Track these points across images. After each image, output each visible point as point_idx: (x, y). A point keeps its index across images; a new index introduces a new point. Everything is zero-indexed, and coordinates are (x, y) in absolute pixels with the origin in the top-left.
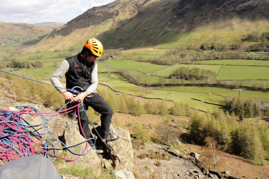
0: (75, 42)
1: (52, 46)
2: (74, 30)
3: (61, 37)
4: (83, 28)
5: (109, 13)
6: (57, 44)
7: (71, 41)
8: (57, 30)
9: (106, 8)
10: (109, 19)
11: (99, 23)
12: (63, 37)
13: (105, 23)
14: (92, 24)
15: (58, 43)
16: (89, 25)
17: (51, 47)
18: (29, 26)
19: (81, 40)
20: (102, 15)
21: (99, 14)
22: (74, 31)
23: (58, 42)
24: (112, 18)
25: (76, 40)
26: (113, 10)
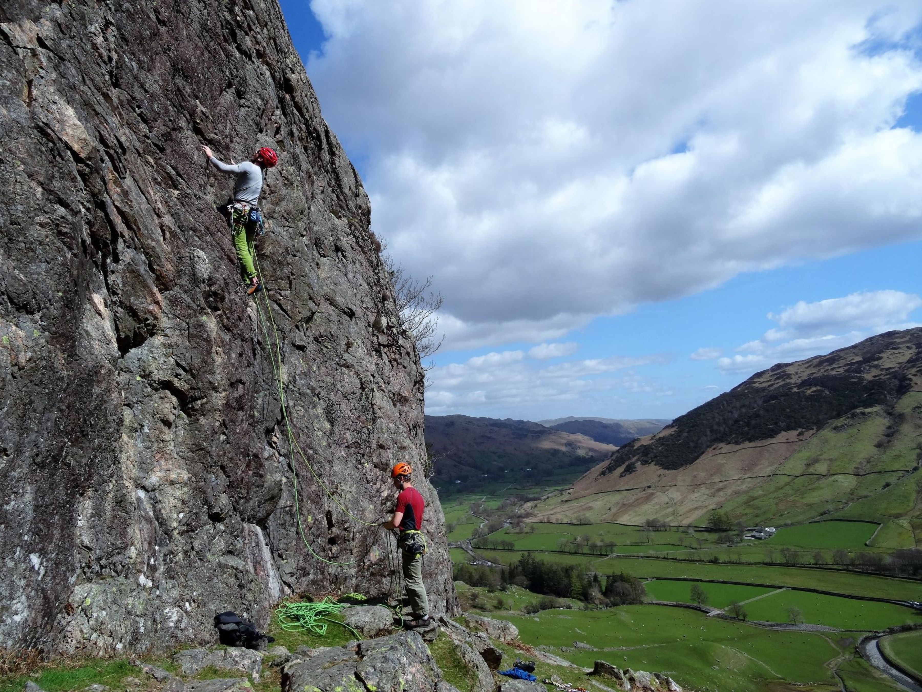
0: (721, 494)
1: (631, 505)
2: (709, 447)
3: (659, 473)
4: (750, 441)
5: (855, 383)
6: (648, 498)
7: (703, 490)
8: (637, 445)
9: (834, 366)
10: (866, 406)
11: (820, 425)
12: (666, 472)
13: (848, 421)
14: (788, 428)
15: (652, 494)
16: (772, 430)
17: (625, 507)
18: (532, 429)
19: (751, 489)
20: (827, 392)
21: (814, 389)
22: (710, 450)
23: (650, 491)
24: (878, 402)
25: (725, 487)
26: (875, 372)
